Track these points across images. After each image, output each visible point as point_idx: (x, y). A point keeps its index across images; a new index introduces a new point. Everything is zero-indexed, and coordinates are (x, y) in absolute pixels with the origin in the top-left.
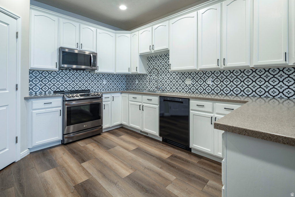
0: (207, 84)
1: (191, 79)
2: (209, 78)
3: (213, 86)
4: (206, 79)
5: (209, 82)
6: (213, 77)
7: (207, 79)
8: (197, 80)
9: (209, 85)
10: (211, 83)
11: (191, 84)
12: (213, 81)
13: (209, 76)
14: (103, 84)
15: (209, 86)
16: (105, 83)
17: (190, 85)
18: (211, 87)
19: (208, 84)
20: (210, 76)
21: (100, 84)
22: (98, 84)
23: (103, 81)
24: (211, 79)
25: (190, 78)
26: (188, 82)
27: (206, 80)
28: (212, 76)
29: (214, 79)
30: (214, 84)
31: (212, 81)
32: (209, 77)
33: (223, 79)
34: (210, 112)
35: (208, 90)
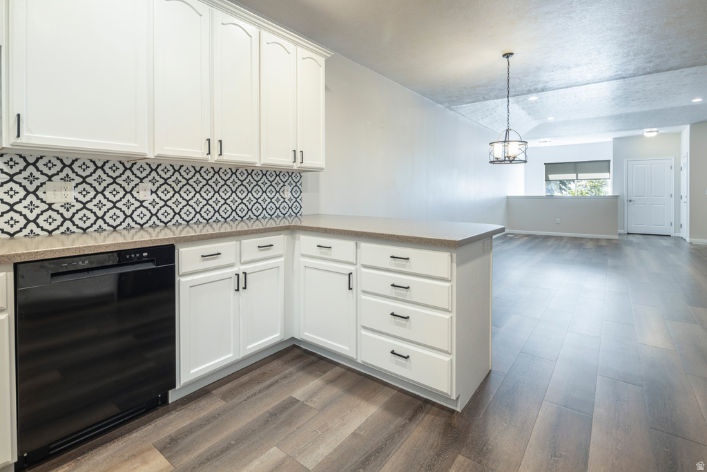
0: (136, 200)
1: (74, 183)
2: (141, 182)
3: (154, 203)
4: (132, 184)
5: (144, 193)
6: (153, 181)
7: (137, 184)
8: (100, 189)
9: (144, 201)
10: (150, 198)
11: (74, 203)
12: (156, 192)
13: (141, 176)
15: (144, 204)
17: (67, 206)
18: (150, 207)
19: (141, 199)
20: (147, 177)
24: (151, 184)
25: (67, 178)
26: (60, 194)
27: (133, 188)
28: (150, 178)
29: (157, 184)
30: (157, 200)
31: (152, 192)
32: (142, 180)
33: (180, 185)
34: (232, 265)
35: (141, 215)
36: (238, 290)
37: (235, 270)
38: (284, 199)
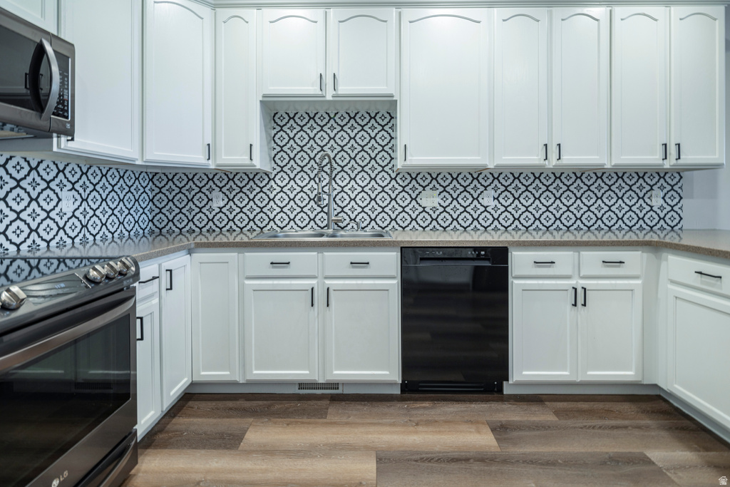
0: (482, 205)
1: (438, 192)
2: (486, 190)
3: (496, 209)
4: (478, 192)
5: (488, 200)
6: (496, 189)
8: (455, 196)
9: (487, 206)
10: (493, 203)
11: (438, 207)
12: (497, 199)
14: (62, 215)
15: (487, 209)
16: (68, 206)
17: (435, 210)
18: (493, 212)
19: (485, 205)
21: (44, 215)
22: (34, 215)
23: (60, 200)
24: (493, 192)
25: (434, 188)
26: (431, 200)
28: (493, 186)
29: (499, 192)
30: (499, 206)
31: (494, 199)
32: (486, 188)
33: (520, 192)
34: (568, 277)
35: (486, 219)
36: (575, 305)
37: (573, 282)
38: (651, 207)
